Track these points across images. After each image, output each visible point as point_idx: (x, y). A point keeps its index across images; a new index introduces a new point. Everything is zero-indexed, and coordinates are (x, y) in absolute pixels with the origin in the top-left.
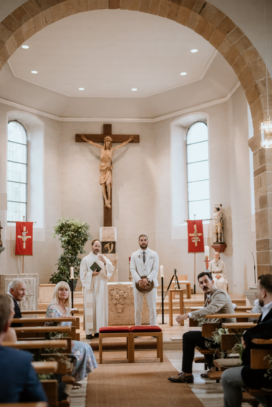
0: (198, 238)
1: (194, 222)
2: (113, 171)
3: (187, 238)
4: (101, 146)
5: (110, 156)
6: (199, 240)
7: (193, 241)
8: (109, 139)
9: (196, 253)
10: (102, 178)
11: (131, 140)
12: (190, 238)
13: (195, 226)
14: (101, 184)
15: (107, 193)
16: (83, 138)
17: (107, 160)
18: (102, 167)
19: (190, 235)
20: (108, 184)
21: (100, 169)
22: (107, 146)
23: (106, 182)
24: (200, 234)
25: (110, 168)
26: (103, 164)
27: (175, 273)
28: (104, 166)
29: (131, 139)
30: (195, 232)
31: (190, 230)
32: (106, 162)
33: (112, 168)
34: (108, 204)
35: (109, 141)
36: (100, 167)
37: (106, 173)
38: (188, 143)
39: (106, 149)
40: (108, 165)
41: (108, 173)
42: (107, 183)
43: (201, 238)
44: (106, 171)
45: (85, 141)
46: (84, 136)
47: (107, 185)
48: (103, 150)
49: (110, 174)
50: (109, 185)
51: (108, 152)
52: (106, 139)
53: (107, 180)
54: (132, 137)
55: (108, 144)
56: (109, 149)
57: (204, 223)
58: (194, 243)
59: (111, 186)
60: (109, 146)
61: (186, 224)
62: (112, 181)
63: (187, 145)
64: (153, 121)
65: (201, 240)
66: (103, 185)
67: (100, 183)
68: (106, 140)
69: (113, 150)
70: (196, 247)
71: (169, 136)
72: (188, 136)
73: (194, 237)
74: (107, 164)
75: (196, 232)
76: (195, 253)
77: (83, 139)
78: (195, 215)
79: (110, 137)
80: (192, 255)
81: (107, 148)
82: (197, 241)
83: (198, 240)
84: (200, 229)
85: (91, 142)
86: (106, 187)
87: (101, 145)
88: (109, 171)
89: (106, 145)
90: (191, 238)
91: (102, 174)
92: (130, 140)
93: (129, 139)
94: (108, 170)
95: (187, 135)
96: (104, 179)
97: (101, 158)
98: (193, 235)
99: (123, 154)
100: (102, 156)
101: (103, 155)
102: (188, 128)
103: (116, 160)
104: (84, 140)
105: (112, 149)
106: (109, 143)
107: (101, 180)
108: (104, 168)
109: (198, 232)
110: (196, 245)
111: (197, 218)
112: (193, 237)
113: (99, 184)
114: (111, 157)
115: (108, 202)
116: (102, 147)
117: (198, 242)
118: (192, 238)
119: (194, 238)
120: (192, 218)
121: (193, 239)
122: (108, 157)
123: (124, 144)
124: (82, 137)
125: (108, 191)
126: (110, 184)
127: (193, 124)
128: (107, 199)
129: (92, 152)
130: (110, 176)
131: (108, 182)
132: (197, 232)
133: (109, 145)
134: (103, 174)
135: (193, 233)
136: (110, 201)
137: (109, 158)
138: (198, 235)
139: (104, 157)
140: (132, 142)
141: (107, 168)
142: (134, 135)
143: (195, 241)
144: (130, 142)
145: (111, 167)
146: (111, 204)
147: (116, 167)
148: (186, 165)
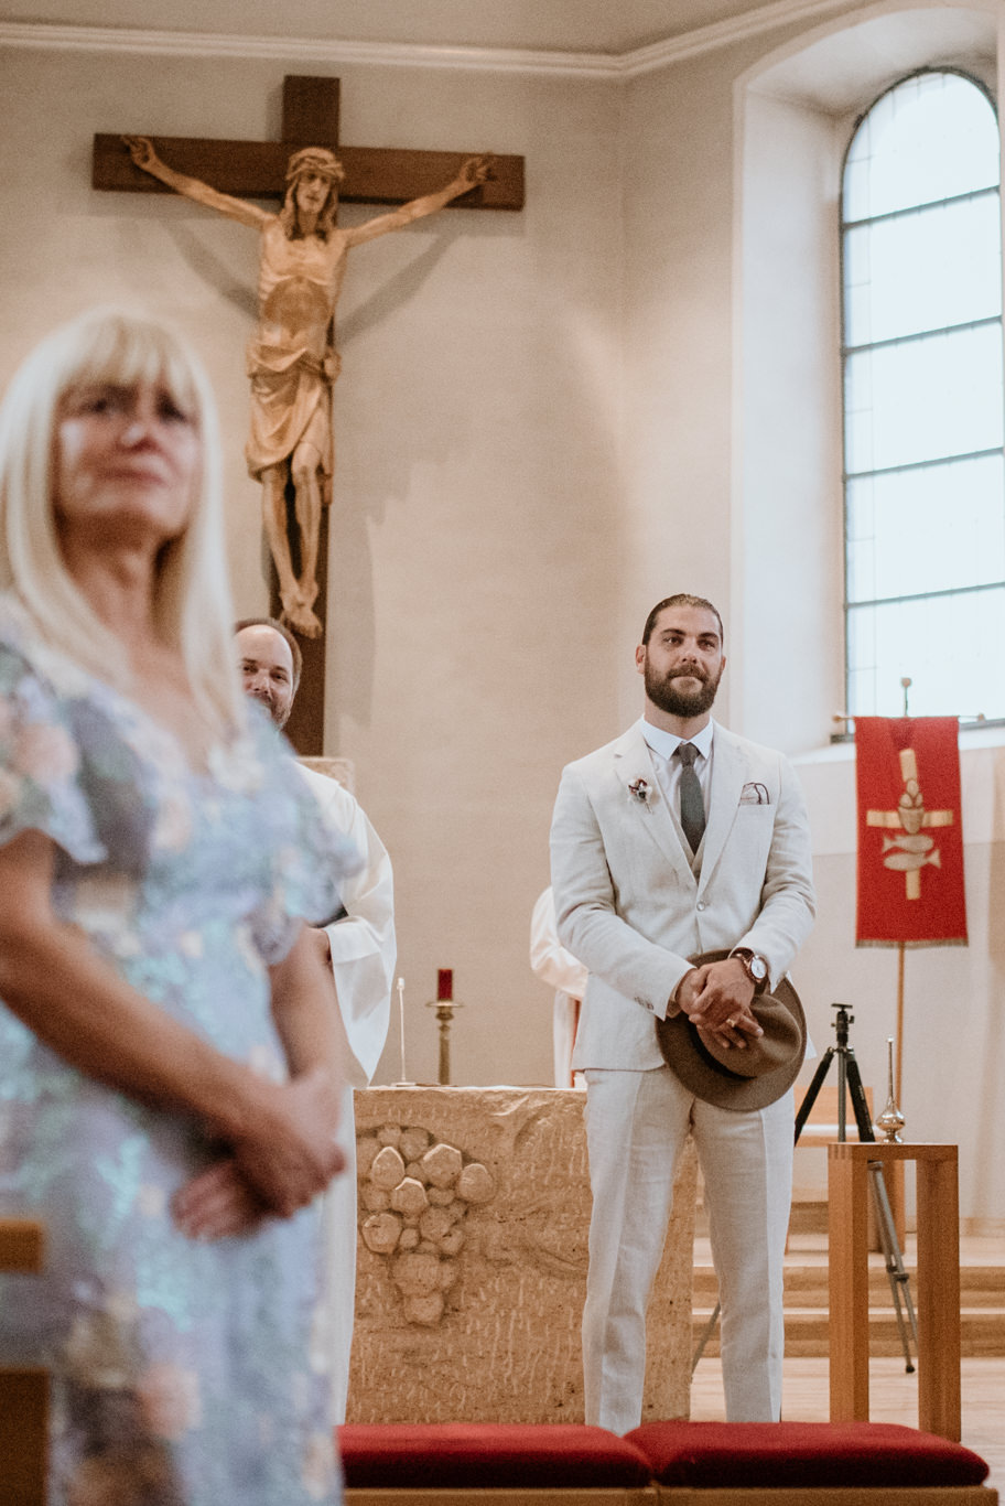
0: (926, 843)
1: (902, 733)
2: (337, 386)
3: (849, 843)
4: (268, 217)
5: (326, 281)
6: (935, 859)
7: (894, 862)
8: (324, 162)
9: (909, 943)
10: (267, 431)
11: (468, 186)
12: (871, 841)
13: (908, 757)
14: (258, 475)
15: (293, 533)
16: (146, 159)
17: (303, 306)
18: (267, 352)
19: (875, 818)
20: (304, 472)
21: (255, 369)
22: (309, 213)
23: (289, 460)
24: (939, 818)
25: (322, 364)
26: (275, 336)
27: (843, 1038)
28: (283, 352)
29: (469, 179)
30: (905, 800)
31: (876, 785)
32: (294, 321)
33: (338, 369)
34: (300, 605)
35: (324, 180)
36: (255, 356)
37: (290, 399)
38: (852, 215)
39: (296, 233)
40: (308, 341)
41: (310, 397)
42: (296, 467)
43: (950, 841)
44: (296, 381)
45: (162, 188)
46: (151, 150)
47: (298, 478)
48: (275, 238)
49: (320, 403)
50: (312, 476)
51: (314, 256)
52: (302, 160)
53: (298, 443)
54: (473, 169)
55: (312, 195)
56: (322, 235)
57: (966, 742)
58: (902, 875)
59: (322, 489)
60: (321, 216)
61: (848, 752)
62: (331, 457)
63: (843, 228)
64: (614, 69)
65: (943, 857)
66: (268, 476)
67: (250, 462)
68: (304, 167)
69: (348, 247)
70: (913, 902)
71: (724, 163)
72: (855, 171)
73: (903, 831)
74: (300, 336)
75: (914, 799)
76: (902, 948)
77: (146, 167)
78: (906, 683)
79: (326, 154)
80: (882, 956)
81: (309, 223)
82: (922, 861)
83: (929, 853)
84: (942, 783)
85: (197, 189)
86: (290, 493)
87: (265, 209)
88: (312, 387)
89: (297, 207)
90: (881, 844)
91: (265, 400)
92: (460, 186)
93: (454, 177)
94: (304, 379)
95: (845, 161)
96: (281, 435)
97: (265, 297)
98: (892, 820)
99: (409, 281)
100: (270, 280)
101: (280, 273)
102: (853, 119)
103: (358, 323)
104: (148, 175)
105: (339, 237)
106: (320, 189)
107: (259, 446)
108: (284, 363)
109: (929, 805)
110: (913, 891)
111: (925, 706)
112: (892, 833)
113: (244, 468)
114: (330, 293)
115: (300, 599)
116: (271, 223)
117: (926, 872)
118: (888, 844)
119: (902, 842)
120: (879, 700)
121: (895, 850)
122: (311, 284)
123: (420, 207)
124: (137, 157)
125: (302, 518)
126: (320, 470)
127: (891, 89)
128: (298, 571)
129: (201, 260)
130: (321, 416)
131: (304, 460)
132: (920, 800)
133: (317, 207)
134: (272, 404)
135: (894, 805)
136: (315, 588)
137: (319, 295)
138: (924, 824)
139: (280, 289)
140: (470, 201)
141: (301, 364)
142: (487, 158)
143: (909, 861)
144: (458, 203)
145: (327, 356)
146: (320, 608)
147: (361, 363)
148: (838, 360)
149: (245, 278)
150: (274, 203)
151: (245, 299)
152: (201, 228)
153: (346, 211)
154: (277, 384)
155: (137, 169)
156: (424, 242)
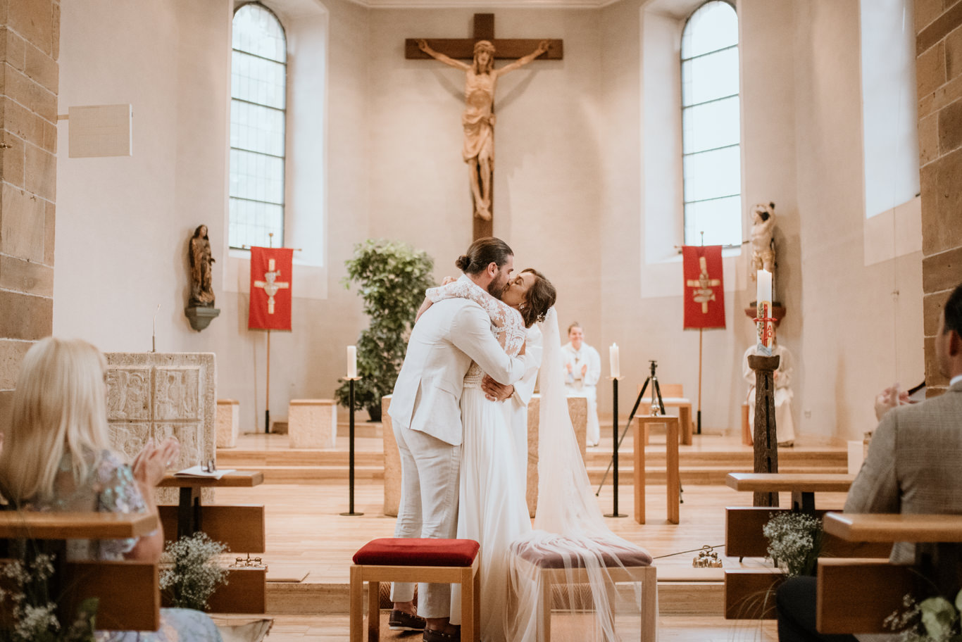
0: (710, 292)
1: (700, 251)
2: (496, 128)
3: (681, 292)
4: (468, 67)
5: (490, 90)
6: (713, 298)
7: (697, 299)
8: (487, 46)
9: (704, 329)
10: (470, 145)
11: (542, 52)
12: (689, 292)
13: (703, 260)
14: (467, 161)
15: (480, 182)
16: (424, 47)
17: (481, 99)
18: (469, 117)
19: (690, 283)
20: (483, 160)
21: (465, 123)
22: (482, 65)
23: (477, 157)
24: (714, 283)
25: (489, 120)
26: (472, 111)
28: (473, 116)
29: (543, 49)
30: (702, 276)
31: (691, 270)
32: (478, 105)
33: (495, 121)
34: (483, 209)
35: (487, 53)
36: (465, 119)
37: (478, 134)
38: (685, 56)
39: (478, 72)
40: (484, 112)
41: (485, 132)
42: (480, 158)
43: (719, 291)
44: (479, 127)
45: (430, 57)
46: (426, 44)
47: (481, 163)
48: (471, 75)
49: (489, 135)
50: (486, 161)
51: (485, 81)
52: (479, 46)
53: (481, 149)
54: (543, 45)
55: (483, 58)
56: (488, 73)
57: (725, 254)
58: (700, 305)
59: (490, 166)
60: (487, 65)
61: (681, 258)
62: (493, 154)
63: (682, 61)
64: (596, 4)
65: (716, 297)
66: (471, 161)
67: (464, 157)
68: (480, 48)
69: (498, 76)
70: (706, 314)
71: (637, 39)
72: (686, 39)
73: (701, 288)
74: (481, 110)
75: (705, 276)
76: (701, 331)
77: (424, 50)
78: (702, 233)
79: (488, 43)
80: (694, 334)
81: (483, 69)
82: (708, 299)
83: (711, 296)
84: (716, 269)
85: (443, 58)
86: (478, 168)
87: (468, 64)
88: (485, 128)
89: (478, 63)
90: (692, 292)
91: (470, 134)
92: (539, 52)
93: (536, 48)
94: (483, 126)
95: (682, 36)
96: (475, 147)
97: (467, 96)
98: (697, 284)
99: (521, 89)
100: (469, 91)
101: (472, 87)
102: (685, 20)
103: (503, 104)
104: (425, 53)
105: (494, 73)
106: (486, 56)
107: (467, 152)
108: (475, 120)
109: (711, 278)
110: (705, 309)
111: (709, 241)
112: (697, 289)
113: (462, 160)
114: (491, 94)
115: (483, 206)
116: (469, 69)
117: (710, 303)
118: (695, 293)
119: (700, 292)
120: (694, 241)
121: (698, 295)
122: (484, 91)
123: (524, 60)
124: (421, 46)
125: (483, 177)
126: (489, 159)
127: (699, 8)
128: (482, 195)
129: (446, 83)
130: (489, 139)
131: (483, 156)
132: (707, 276)
133: (485, 63)
134: (471, 136)
135: (698, 278)
136: (489, 202)
137: (487, 95)
138: (709, 284)
139: (473, 94)
140: (543, 57)
141: (482, 121)
142: (549, 41)
143: (703, 299)
144: (539, 58)
145: (491, 117)
146: (491, 209)
147: (504, 120)
148: (680, 111)
149: (461, 89)
150: (470, 61)
151: (460, 96)
152: (446, 72)
153: (498, 63)
154: (472, 128)
155: (422, 52)
156: (527, 73)
